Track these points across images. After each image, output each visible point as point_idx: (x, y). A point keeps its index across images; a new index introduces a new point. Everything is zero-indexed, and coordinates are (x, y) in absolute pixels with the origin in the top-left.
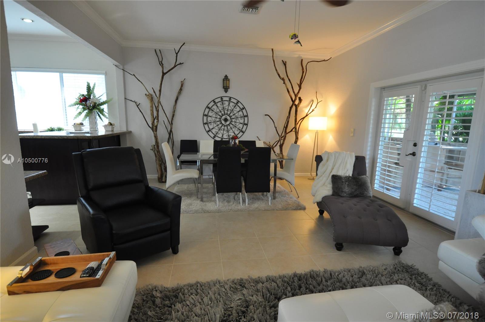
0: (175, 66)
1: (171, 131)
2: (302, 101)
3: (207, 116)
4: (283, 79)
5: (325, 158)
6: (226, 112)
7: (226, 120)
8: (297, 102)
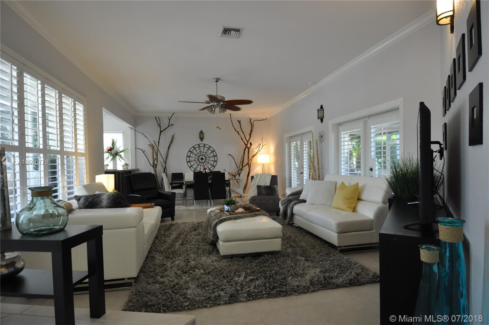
0: (168, 127)
1: (165, 167)
2: (252, 145)
3: (189, 157)
4: (238, 132)
5: (255, 177)
6: (202, 154)
7: (202, 159)
8: (249, 146)
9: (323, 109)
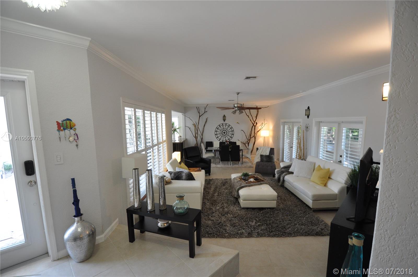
0: (204, 113)
1: (202, 138)
2: (257, 124)
3: (216, 131)
4: (248, 116)
5: (259, 149)
6: (224, 129)
7: (224, 133)
8: (255, 124)
9: (309, 110)
